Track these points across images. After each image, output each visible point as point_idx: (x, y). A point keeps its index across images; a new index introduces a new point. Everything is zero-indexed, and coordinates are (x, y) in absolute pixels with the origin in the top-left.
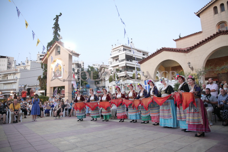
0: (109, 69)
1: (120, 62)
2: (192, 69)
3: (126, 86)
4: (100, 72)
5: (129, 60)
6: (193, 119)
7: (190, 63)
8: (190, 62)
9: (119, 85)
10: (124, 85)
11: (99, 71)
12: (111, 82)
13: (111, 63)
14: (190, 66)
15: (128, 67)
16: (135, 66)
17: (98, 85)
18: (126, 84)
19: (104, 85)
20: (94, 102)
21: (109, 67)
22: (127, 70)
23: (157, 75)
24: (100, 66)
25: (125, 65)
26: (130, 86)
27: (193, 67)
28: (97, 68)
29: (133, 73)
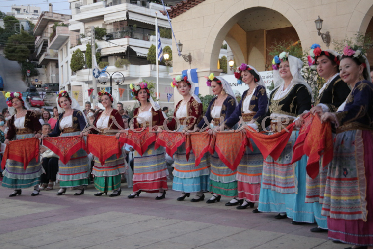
0: (72, 27)
1: (107, 6)
2: (327, 38)
3: (126, 86)
4: (41, 34)
5: (139, 2)
6: (338, 202)
7: (321, 21)
8: (321, 17)
9: (104, 83)
10: (118, 83)
11: (35, 31)
12: (78, 72)
13: (77, 8)
14: (321, 31)
15: (135, 25)
16: (156, 23)
17: (34, 81)
18: (124, 79)
19: (54, 82)
20: (71, 134)
21: (70, 21)
22: (131, 33)
23: (223, 53)
24: (40, 14)
25: (123, 17)
26: (182, 84)
27: (331, 34)
28: (29, 23)
29: (148, 44)
